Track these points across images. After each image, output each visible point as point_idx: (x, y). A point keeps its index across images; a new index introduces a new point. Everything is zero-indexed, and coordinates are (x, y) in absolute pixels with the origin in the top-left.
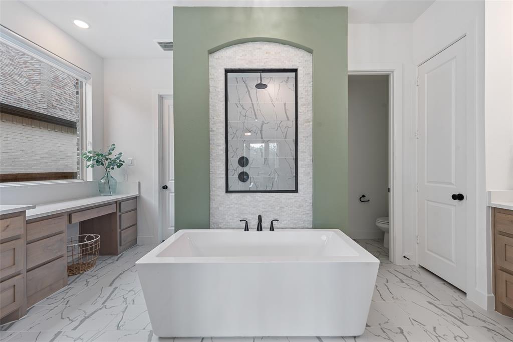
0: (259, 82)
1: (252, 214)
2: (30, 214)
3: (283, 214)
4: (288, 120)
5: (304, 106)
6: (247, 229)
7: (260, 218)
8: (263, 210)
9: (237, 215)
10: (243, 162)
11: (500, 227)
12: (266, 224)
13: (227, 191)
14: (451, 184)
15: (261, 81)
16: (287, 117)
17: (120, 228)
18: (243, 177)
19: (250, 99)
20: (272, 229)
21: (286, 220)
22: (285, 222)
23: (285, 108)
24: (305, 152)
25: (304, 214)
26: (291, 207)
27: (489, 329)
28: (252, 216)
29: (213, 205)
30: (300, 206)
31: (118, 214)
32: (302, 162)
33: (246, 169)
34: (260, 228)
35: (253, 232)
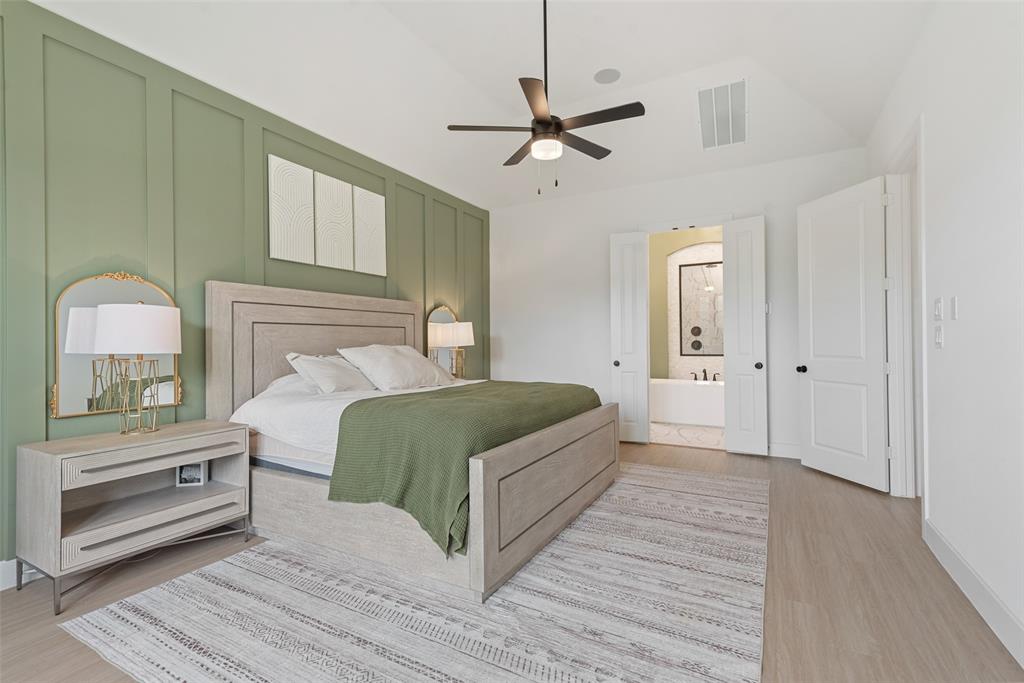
6: (696, 379)
7: (705, 371)
10: (697, 331)
12: (710, 376)
13: (681, 355)
18: (697, 345)
20: (714, 379)
29: (671, 364)
33: (698, 338)
34: (705, 379)
35: (701, 382)
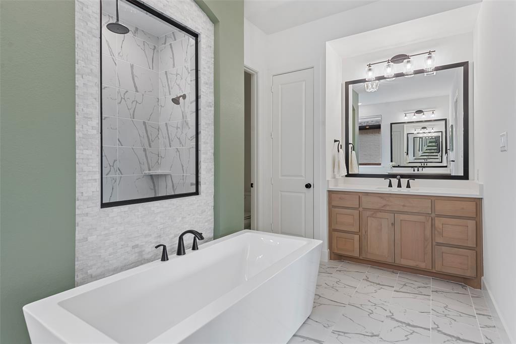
0: (115, 21)
4: (137, 91)
5: (207, 86)
8: (162, 226)
9: (123, 243)
11: (334, 203)
14: (302, 176)
16: (136, 88)
23: (132, 73)
27: (340, 271)
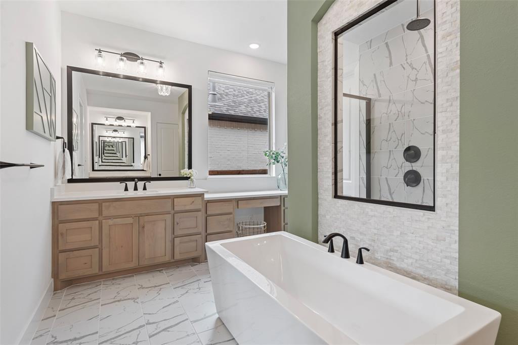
1: (361, 233)
2: (207, 196)
3: (406, 245)
15: (418, 16)
17: (284, 222)
19: (424, 49)
21: (411, 258)
22: (410, 261)
24: (451, 131)
25: (446, 257)
26: (421, 237)
28: (361, 237)
30: (438, 239)
31: (283, 208)
32: (444, 153)
